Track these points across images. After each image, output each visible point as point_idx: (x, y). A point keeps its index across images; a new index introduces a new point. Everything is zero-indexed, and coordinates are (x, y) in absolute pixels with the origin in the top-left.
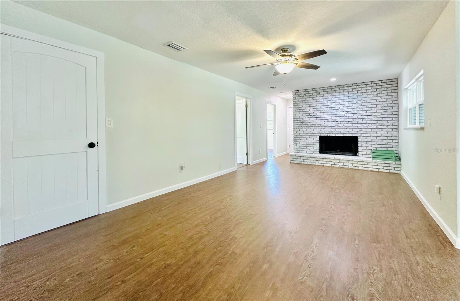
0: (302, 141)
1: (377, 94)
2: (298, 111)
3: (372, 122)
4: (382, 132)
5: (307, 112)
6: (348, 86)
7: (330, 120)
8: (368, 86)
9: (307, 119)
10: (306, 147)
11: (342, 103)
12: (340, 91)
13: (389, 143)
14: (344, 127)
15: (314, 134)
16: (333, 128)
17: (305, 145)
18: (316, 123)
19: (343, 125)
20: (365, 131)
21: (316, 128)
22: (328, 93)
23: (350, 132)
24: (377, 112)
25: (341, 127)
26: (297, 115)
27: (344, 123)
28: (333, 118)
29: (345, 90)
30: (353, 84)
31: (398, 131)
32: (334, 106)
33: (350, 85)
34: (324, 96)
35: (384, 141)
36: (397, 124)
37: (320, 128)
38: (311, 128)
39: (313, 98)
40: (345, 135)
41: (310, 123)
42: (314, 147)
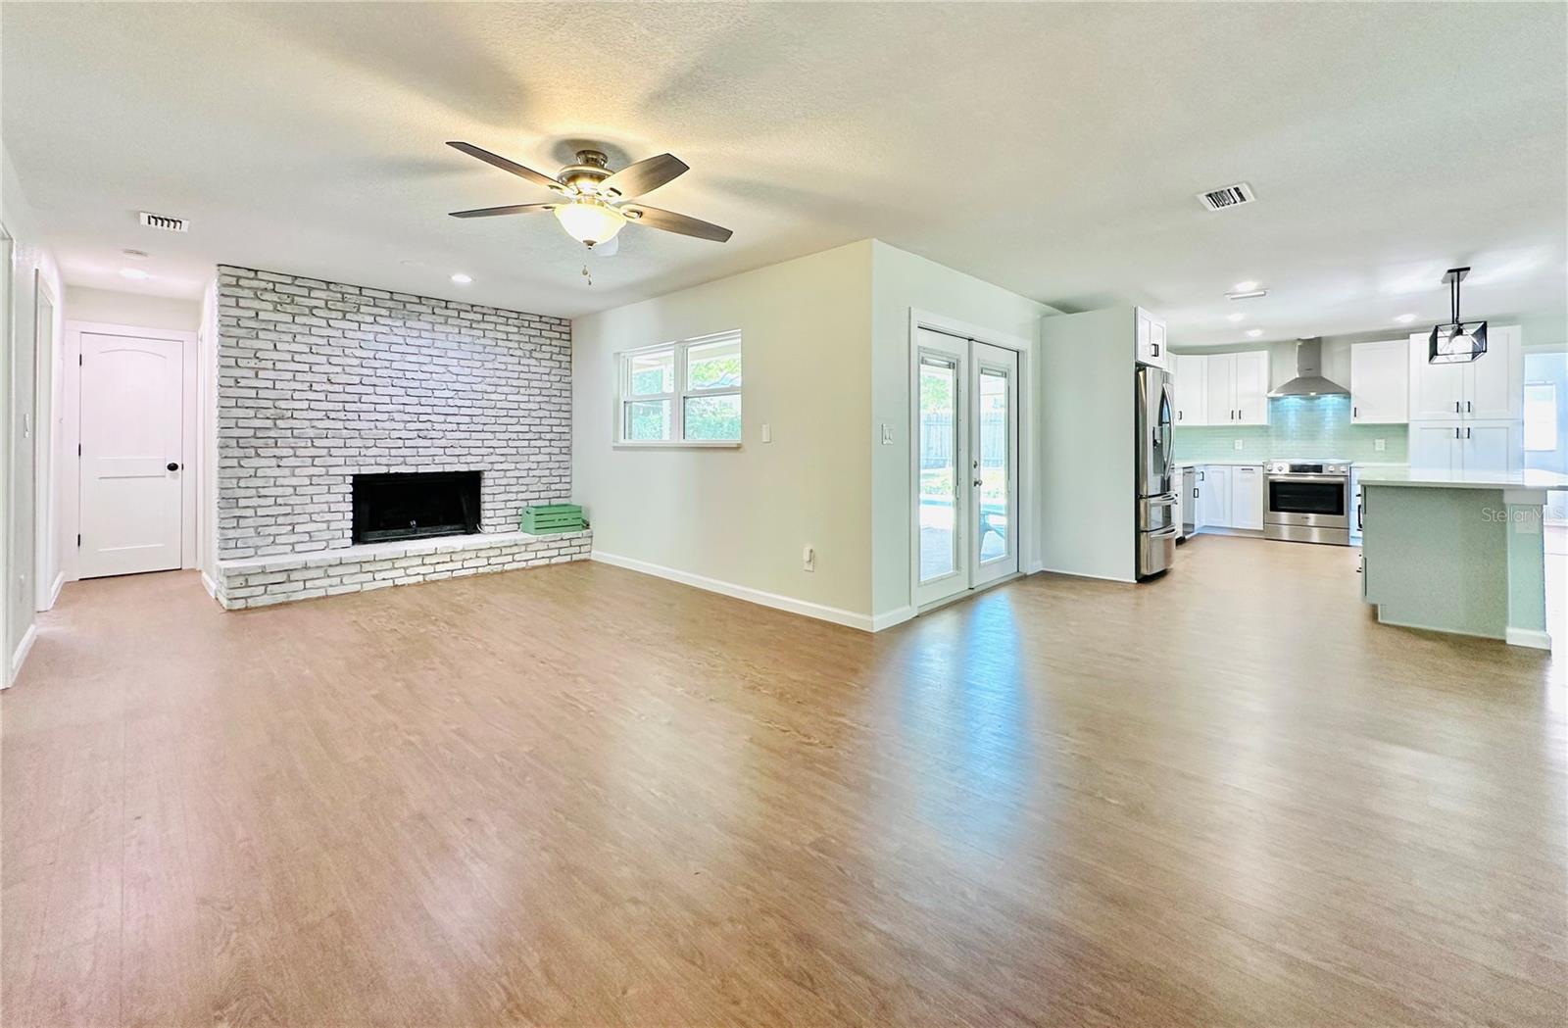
0: (271, 501)
1: (531, 351)
2: (252, 364)
3: (518, 428)
4: (540, 458)
5: (299, 377)
6: (459, 307)
7: (397, 416)
8: (510, 321)
9: (297, 405)
10: (290, 528)
11: (441, 361)
12: (434, 317)
13: (553, 487)
14: (443, 443)
15: (332, 471)
16: (408, 443)
17: (288, 520)
18: (340, 425)
19: (441, 434)
20: (502, 455)
21: (341, 443)
22: (390, 316)
23: (463, 459)
24: (529, 401)
25: (434, 441)
26: (243, 382)
27: (444, 427)
28: (408, 409)
29: (449, 320)
30: (473, 306)
31: (571, 454)
32: (416, 367)
33: (464, 308)
34: (378, 323)
35: (544, 480)
36: (568, 437)
37: (359, 443)
38: (317, 443)
39: (328, 319)
40: (448, 469)
41: (315, 423)
42: (328, 521)
